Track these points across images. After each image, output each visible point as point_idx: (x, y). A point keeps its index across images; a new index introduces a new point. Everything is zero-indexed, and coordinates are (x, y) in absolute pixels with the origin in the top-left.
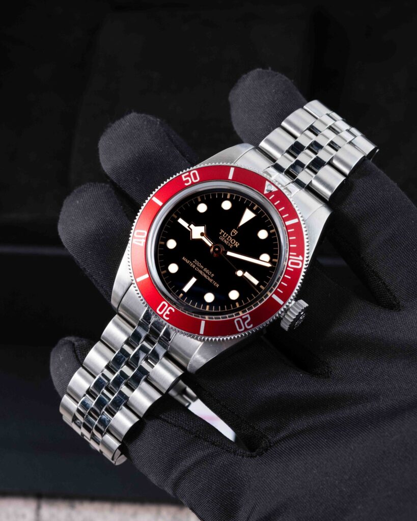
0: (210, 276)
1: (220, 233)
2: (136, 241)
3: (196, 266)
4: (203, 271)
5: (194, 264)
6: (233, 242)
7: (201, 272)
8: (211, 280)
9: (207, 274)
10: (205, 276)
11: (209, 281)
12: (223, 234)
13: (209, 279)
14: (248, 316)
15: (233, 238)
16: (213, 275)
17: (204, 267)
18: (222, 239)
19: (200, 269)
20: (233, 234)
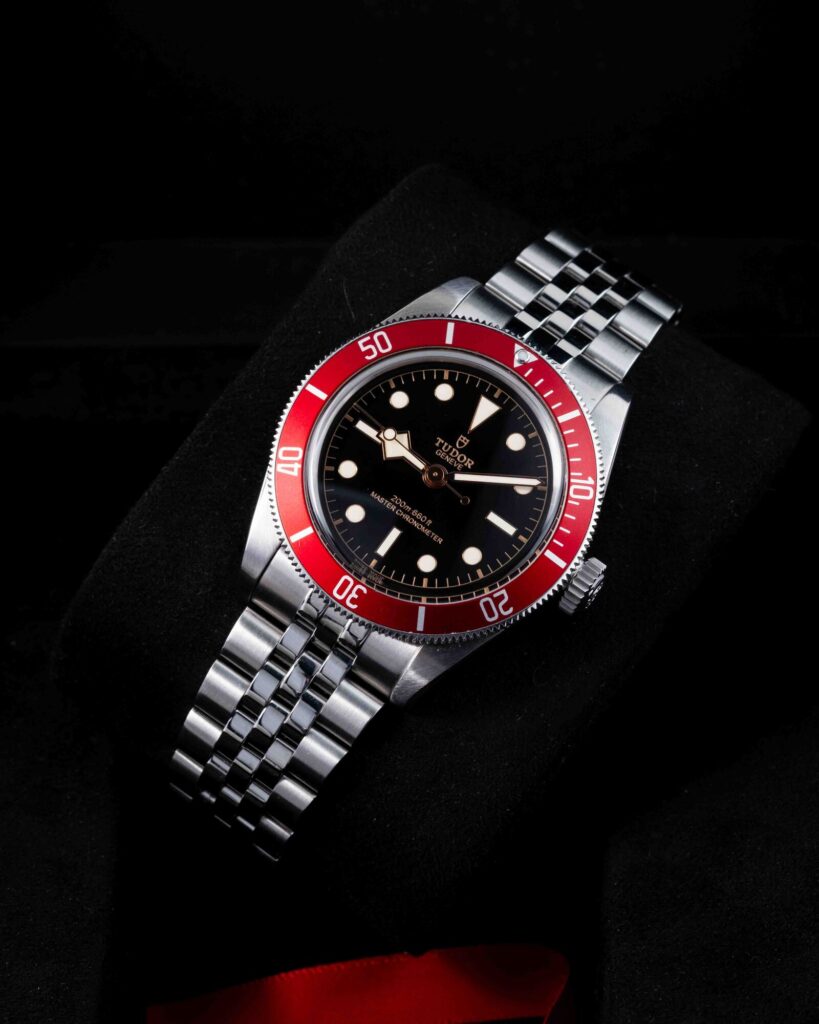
0: (424, 524)
1: (437, 444)
2: (283, 468)
3: (398, 507)
4: (411, 516)
5: (394, 503)
6: (462, 458)
7: (407, 518)
8: (427, 532)
9: (418, 521)
10: (415, 524)
11: (424, 534)
12: (441, 445)
13: (423, 528)
14: (504, 592)
15: (461, 451)
16: (430, 522)
17: (413, 509)
18: (440, 454)
19: (405, 512)
20: (461, 444)
